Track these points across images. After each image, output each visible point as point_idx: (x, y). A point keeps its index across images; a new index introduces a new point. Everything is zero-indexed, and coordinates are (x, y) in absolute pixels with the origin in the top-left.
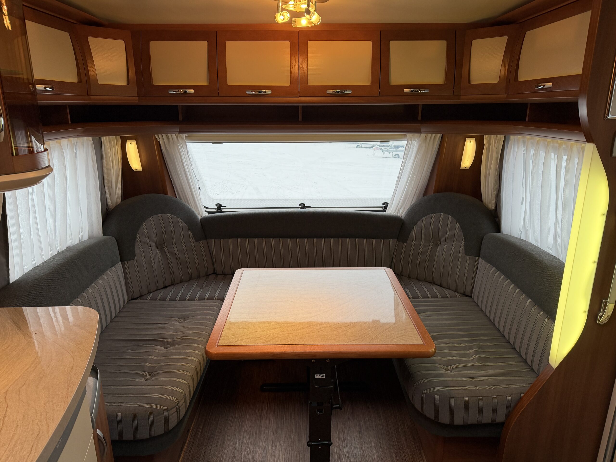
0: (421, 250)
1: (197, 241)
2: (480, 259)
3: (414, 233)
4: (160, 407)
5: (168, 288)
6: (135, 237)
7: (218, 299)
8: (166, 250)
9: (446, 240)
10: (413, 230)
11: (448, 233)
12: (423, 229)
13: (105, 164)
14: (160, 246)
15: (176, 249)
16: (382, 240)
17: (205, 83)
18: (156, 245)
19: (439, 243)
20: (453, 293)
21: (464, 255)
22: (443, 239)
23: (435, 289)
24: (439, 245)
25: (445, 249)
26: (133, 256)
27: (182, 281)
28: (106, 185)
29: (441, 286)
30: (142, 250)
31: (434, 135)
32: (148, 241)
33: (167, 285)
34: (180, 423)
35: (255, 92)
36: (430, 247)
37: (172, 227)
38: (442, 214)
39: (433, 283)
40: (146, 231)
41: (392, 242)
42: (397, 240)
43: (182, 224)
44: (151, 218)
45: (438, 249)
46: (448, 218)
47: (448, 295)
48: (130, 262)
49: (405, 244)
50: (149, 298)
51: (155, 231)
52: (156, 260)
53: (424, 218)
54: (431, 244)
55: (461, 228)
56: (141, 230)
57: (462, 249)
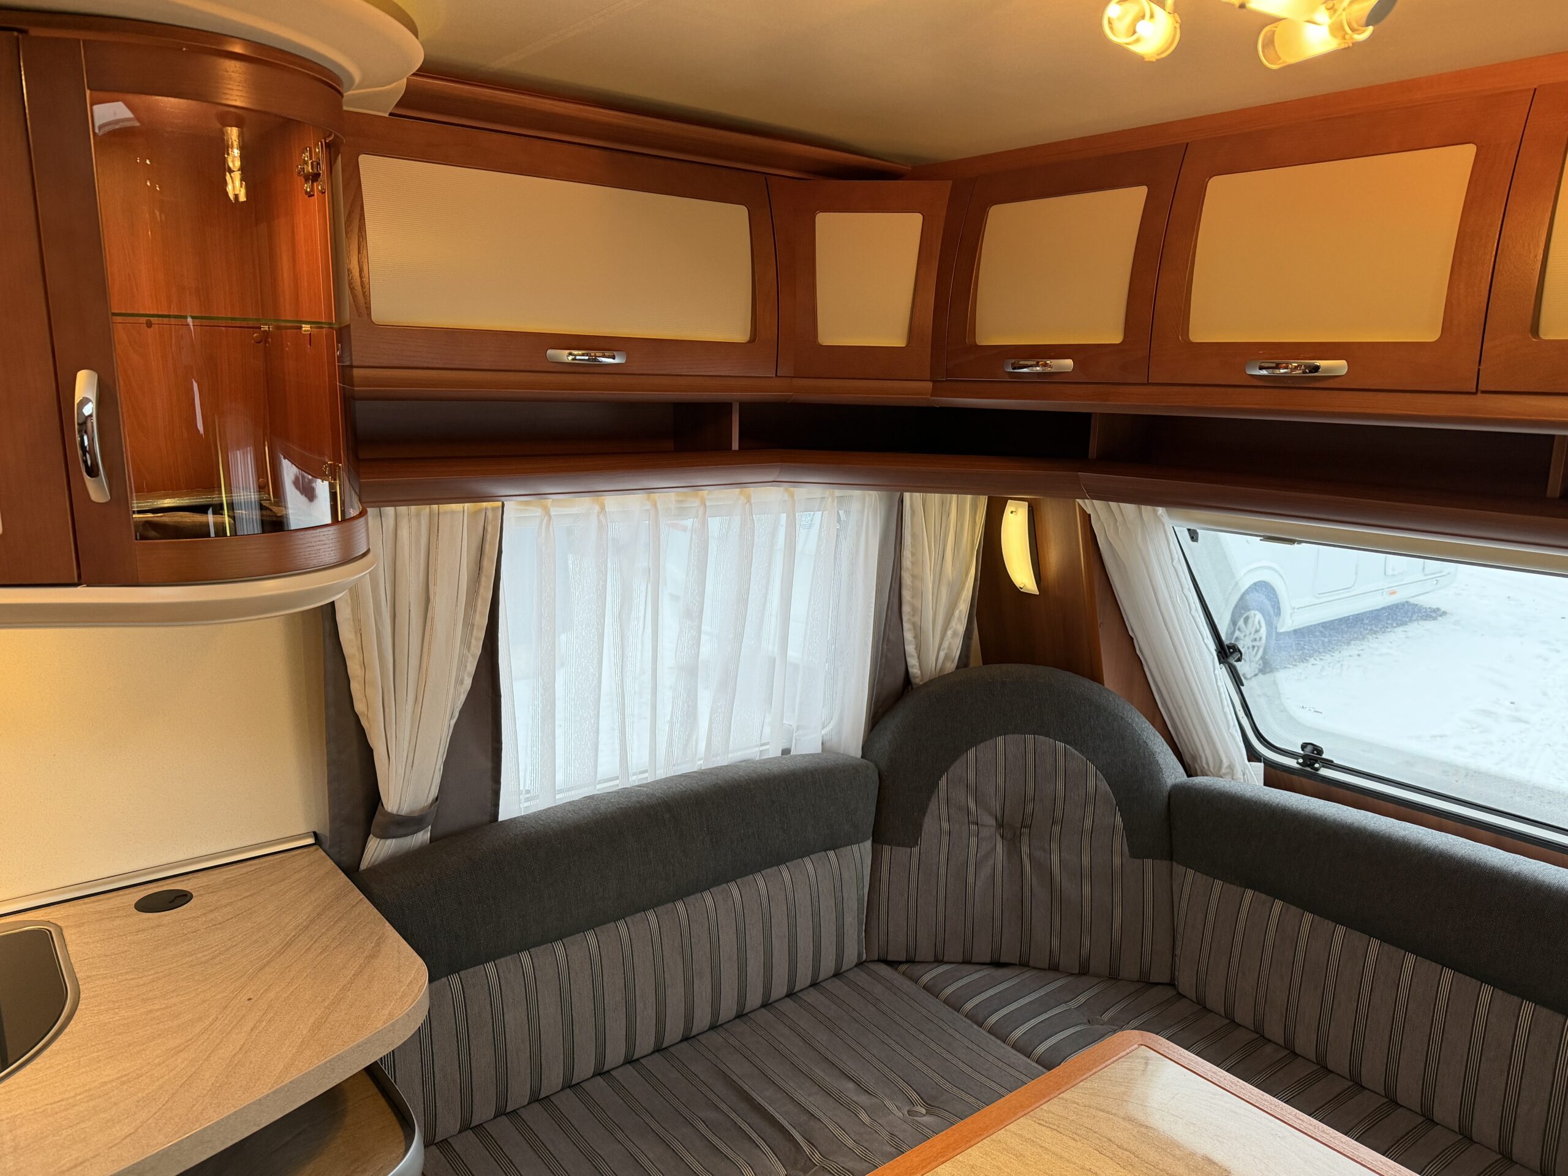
1: (1134, 854)
8: (1025, 849)
14: (1009, 833)
15: (1055, 858)
17: (1113, 337)
18: (1000, 825)
26: (911, 836)
27: (1054, 968)
30: (945, 825)
32: (972, 805)
33: (1003, 960)
37: (1060, 785)
40: (972, 777)
43: (1096, 782)
44: (1000, 740)
48: (901, 852)
50: (926, 979)
51: (1000, 780)
52: (985, 872)
56: (956, 768)
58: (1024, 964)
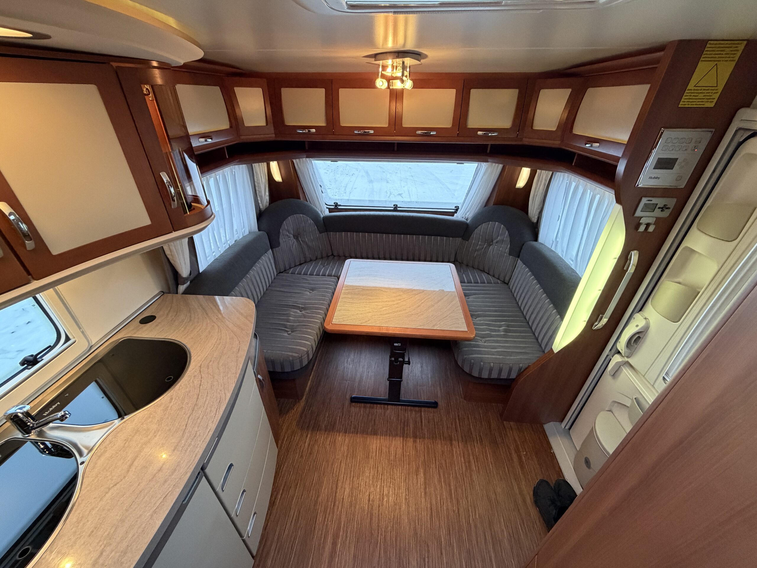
0: (478, 248)
1: (320, 233)
2: (519, 260)
3: (475, 235)
4: (296, 355)
5: (302, 265)
6: (279, 232)
7: (334, 276)
8: (300, 239)
9: (497, 242)
10: (474, 232)
11: (499, 238)
12: (482, 232)
13: (256, 180)
14: (296, 237)
15: (306, 239)
16: (451, 238)
17: (324, 124)
18: (294, 236)
19: (491, 243)
20: (496, 280)
21: (508, 255)
22: (494, 241)
23: (484, 276)
24: (491, 245)
25: (495, 249)
26: (279, 244)
27: (311, 260)
28: (257, 194)
29: (488, 274)
30: (284, 240)
31: (498, 164)
32: (288, 234)
33: (302, 263)
34: (309, 363)
35: (361, 132)
36: (485, 246)
37: (303, 223)
38: (497, 223)
39: (483, 271)
40: (286, 228)
41: (459, 240)
42: (462, 239)
43: (311, 221)
44: (289, 217)
45: (491, 248)
46: (501, 226)
47: (492, 282)
48: (277, 249)
49: (467, 242)
50: (290, 272)
51: (292, 227)
52: (294, 247)
53: (483, 225)
55: (509, 236)
56: (283, 227)
57: (507, 250)
58: (305, 262)
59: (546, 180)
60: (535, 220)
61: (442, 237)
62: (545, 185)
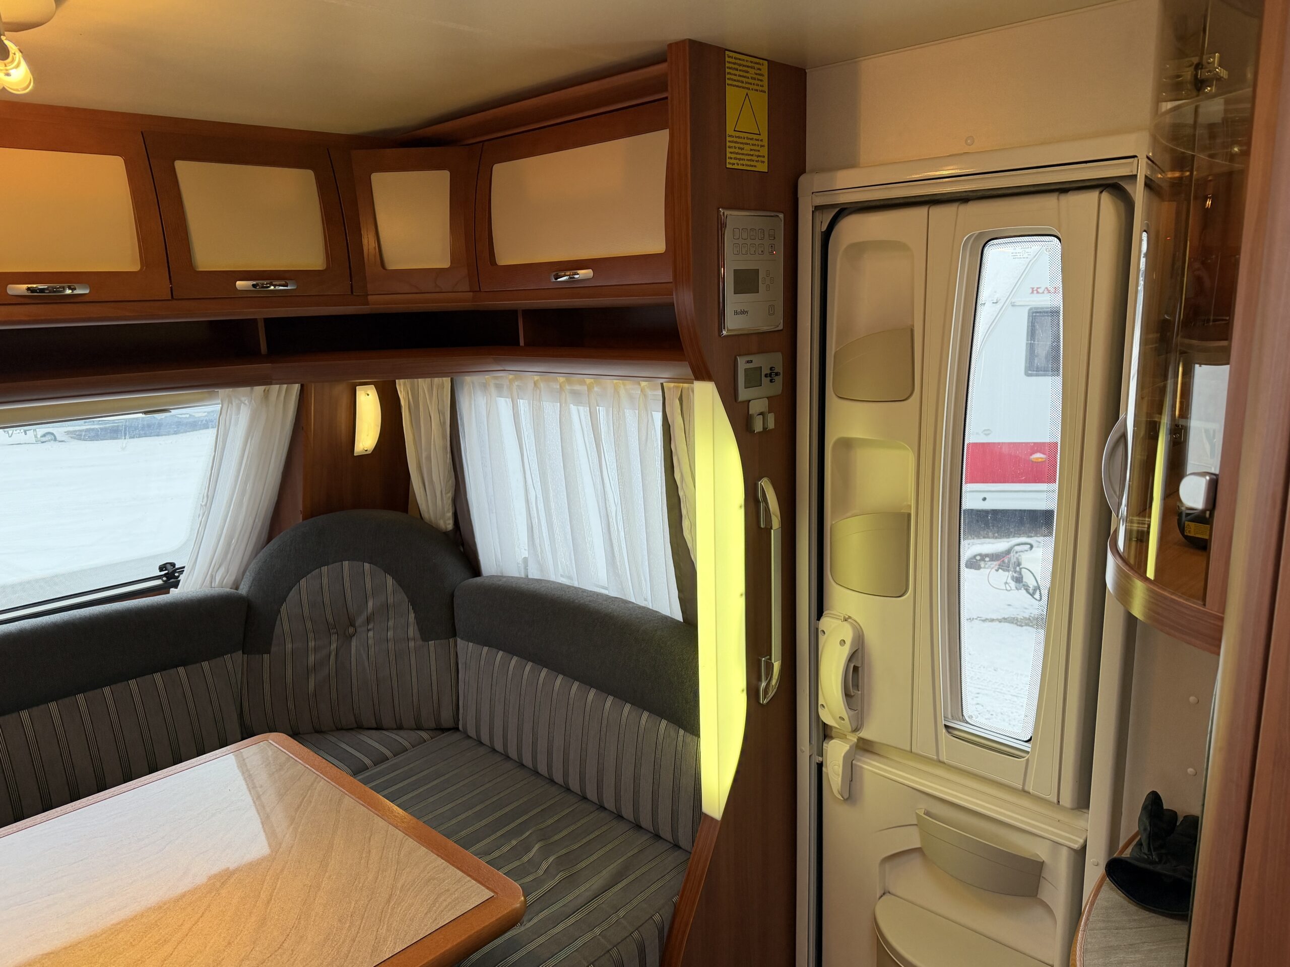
0: (312, 659)
2: (460, 641)
3: (284, 624)
9: (368, 620)
10: (279, 616)
11: (370, 604)
12: (305, 607)
16: (205, 664)
19: (351, 630)
20: (415, 735)
21: (420, 642)
22: (360, 621)
23: (370, 740)
24: (351, 636)
25: (371, 642)
29: (379, 728)
31: (285, 386)
36: (334, 646)
38: (346, 563)
39: (360, 727)
41: (234, 661)
42: (243, 653)
45: (354, 643)
46: (362, 569)
47: (406, 744)
49: (266, 656)
53: (303, 582)
54: (334, 638)
55: (400, 585)
57: (413, 631)
59: (441, 412)
60: (447, 524)
61: (173, 671)
62: (442, 424)
